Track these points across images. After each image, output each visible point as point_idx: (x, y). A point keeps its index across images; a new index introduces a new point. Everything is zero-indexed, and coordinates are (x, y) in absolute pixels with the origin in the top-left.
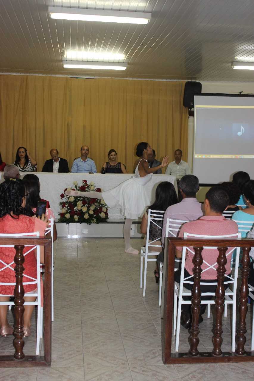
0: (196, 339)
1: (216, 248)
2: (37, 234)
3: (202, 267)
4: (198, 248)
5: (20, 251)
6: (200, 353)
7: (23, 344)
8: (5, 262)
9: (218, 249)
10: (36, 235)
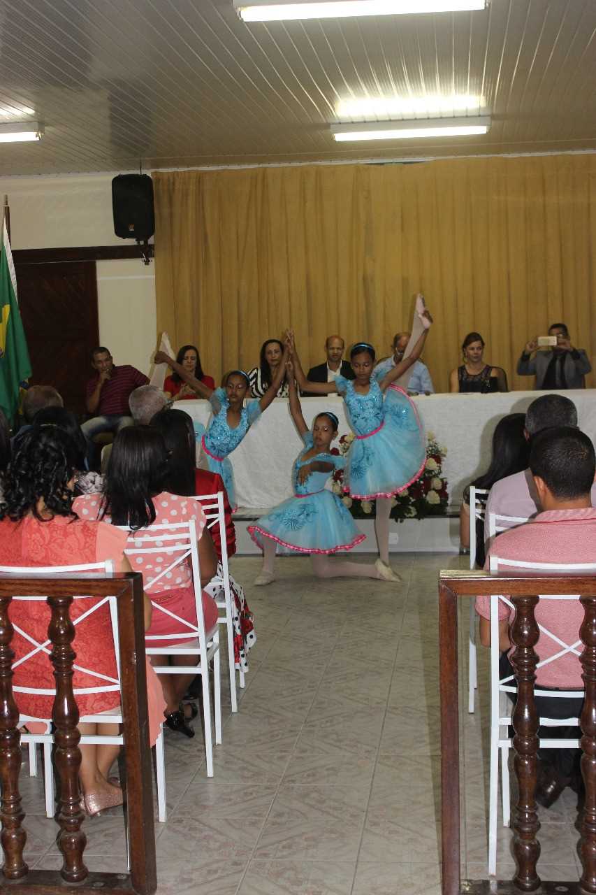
0: (530, 845)
1: (577, 597)
2: (107, 567)
3: (537, 649)
4: (525, 598)
5: (61, 611)
6: (543, 882)
7: (82, 843)
8: (35, 639)
9: (582, 600)
10: (103, 570)
